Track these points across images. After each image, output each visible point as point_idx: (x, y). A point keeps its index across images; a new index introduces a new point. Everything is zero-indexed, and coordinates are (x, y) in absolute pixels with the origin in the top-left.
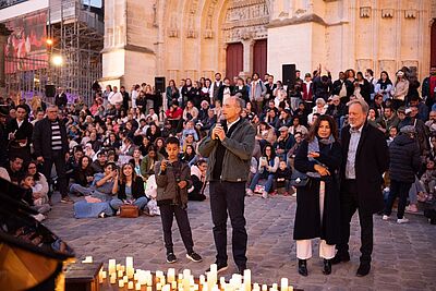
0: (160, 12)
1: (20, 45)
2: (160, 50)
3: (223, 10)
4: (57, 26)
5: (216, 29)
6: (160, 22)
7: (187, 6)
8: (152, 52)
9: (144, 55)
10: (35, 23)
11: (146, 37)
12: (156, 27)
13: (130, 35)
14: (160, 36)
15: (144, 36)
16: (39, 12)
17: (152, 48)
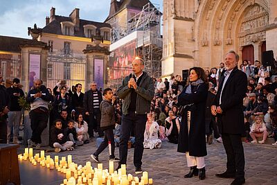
0: (196, 31)
1: (123, 62)
2: (196, 55)
3: (238, 25)
4: (141, 48)
5: (234, 38)
6: (196, 37)
7: (213, 25)
8: (191, 57)
9: (186, 59)
10: (130, 48)
11: (187, 48)
12: (194, 41)
13: (177, 48)
14: (196, 46)
15: (185, 47)
16: (132, 42)
17: (191, 54)
